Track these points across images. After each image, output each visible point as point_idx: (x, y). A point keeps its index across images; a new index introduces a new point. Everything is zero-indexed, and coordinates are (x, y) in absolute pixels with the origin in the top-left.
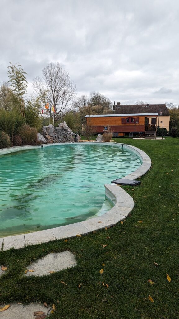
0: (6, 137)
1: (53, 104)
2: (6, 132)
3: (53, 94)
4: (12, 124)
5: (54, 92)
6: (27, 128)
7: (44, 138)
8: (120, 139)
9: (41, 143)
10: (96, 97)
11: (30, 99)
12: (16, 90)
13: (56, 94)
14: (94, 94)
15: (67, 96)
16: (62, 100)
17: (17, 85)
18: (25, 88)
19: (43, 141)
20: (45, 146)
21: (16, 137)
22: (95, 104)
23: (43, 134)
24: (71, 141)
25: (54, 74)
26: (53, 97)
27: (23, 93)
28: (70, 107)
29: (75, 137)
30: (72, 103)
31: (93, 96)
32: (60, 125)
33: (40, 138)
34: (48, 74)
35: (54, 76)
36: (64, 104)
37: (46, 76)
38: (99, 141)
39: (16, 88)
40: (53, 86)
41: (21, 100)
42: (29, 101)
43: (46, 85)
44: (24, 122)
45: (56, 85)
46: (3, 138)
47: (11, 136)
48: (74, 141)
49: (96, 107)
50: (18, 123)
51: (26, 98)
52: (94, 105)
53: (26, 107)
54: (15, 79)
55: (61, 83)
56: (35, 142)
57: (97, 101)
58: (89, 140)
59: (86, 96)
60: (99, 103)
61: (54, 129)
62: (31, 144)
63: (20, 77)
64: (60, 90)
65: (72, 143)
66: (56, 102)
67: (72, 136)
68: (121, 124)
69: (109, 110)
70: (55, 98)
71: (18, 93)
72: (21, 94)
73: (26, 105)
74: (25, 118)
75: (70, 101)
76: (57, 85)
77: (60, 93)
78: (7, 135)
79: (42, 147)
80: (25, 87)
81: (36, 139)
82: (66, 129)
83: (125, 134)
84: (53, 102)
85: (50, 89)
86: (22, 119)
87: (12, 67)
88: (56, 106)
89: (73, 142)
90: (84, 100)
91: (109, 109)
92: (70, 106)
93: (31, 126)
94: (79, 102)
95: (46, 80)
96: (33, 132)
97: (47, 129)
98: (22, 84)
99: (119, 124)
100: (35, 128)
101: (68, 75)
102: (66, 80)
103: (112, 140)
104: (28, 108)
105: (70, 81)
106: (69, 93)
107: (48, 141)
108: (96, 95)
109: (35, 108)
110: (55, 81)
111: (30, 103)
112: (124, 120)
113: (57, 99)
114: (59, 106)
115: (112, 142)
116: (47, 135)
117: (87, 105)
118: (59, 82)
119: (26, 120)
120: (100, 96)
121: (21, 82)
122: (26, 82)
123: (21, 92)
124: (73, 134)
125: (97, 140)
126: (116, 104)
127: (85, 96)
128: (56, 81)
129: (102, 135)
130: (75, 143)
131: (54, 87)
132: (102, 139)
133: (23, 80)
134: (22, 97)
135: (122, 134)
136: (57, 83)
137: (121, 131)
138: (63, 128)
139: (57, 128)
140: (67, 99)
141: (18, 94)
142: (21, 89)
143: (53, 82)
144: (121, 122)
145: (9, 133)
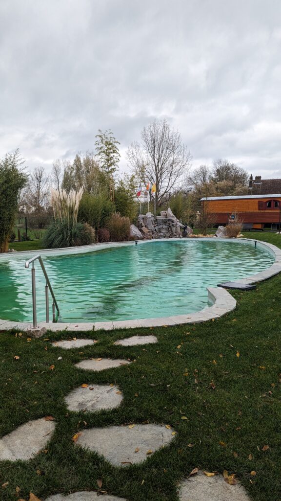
0: (90, 230)
1: (156, 182)
2: (89, 223)
3: (155, 166)
4: (98, 212)
5: (156, 164)
6: (117, 218)
7: (139, 232)
8: (255, 233)
9: (135, 239)
10: (222, 168)
11: (122, 177)
12: (105, 167)
13: (160, 167)
14: (220, 162)
15: (176, 168)
16: (169, 175)
17: (107, 160)
18: (116, 163)
19: (138, 236)
20: (140, 242)
21: (102, 230)
22: (221, 179)
23: (138, 227)
24: (178, 236)
25: (158, 138)
26: (156, 170)
27: (113, 170)
28: (180, 186)
29: (184, 230)
30: (184, 178)
31: (218, 167)
32: (163, 212)
33: (134, 232)
34: (149, 139)
35: (158, 139)
36: (173, 180)
37: (146, 141)
38: (220, 237)
39: (104, 163)
40: (155, 156)
41: (110, 179)
42: (120, 180)
43: (146, 155)
44: (114, 209)
45: (160, 153)
46: (86, 231)
47: (96, 229)
48: (181, 236)
49: (222, 183)
50: (105, 211)
51: (117, 177)
52: (219, 181)
53: (116, 189)
54: (104, 152)
55: (168, 150)
56: (127, 238)
57: (225, 173)
58: (205, 235)
59: (207, 168)
60: (227, 177)
61: (153, 219)
62: (122, 240)
63: (111, 149)
64: (167, 161)
65: (179, 239)
66: (159, 179)
67: (179, 228)
68: (257, 211)
69: (243, 188)
70: (158, 173)
71: (107, 170)
72: (110, 172)
73: (117, 186)
74: (115, 204)
75: (181, 176)
76: (162, 152)
77: (166, 164)
78: (91, 227)
79: (136, 244)
80: (117, 161)
81: (129, 233)
82: (170, 218)
83: (264, 225)
84: (155, 178)
85: (151, 159)
86: (111, 205)
87: (100, 136)
88: (160, 183)
89: (181, 238)
90: (204, 172)
91: (243, 185)
92: (180, 183)
93: (122, 215)
94: (195, 177)
95: (146, 146)
96: (125, 224)
97: (143, 219)
98: (112, 158)
99: (254, 209)
100: (128, 218)
101: (179, 136)
102: (176, 145)
103: (241, 235)
104: (120, 190)
105: (182, 146)
106: (180, 164)
107: (144, 236)
108: (223, 165)
109: (128, 190)
110: (159, 147)
111: (122, 183)
112: (261, 204)
113: (161, 175)
114: (164, 184)
115: (241, 237)
116: (144, 228)
117: (208, 181)
118: (166, 148)
119: (116, 207)
120: (230, 165)
121: (112, 155)
122: (118, 155)
123: (111, 169)
124: (181, 225)
125: (217, 235)
126: (254, 179)
127: (205, 167)
128: (161, 147)
129: (225, 227)
130: (183, 239)
131: (158, 156)
132: (224, 233)
133: (114, 152)
134: (112, 176)
135: (259, 226)
136: (162, 150)
137: (257, 221)
138: (167, 217)
139: (158, 218)
140: (176, 173)
141: (107, 172)
142: (110, 165)
143: (156, 149)
144: (257, 207)
145: (94, 224)
